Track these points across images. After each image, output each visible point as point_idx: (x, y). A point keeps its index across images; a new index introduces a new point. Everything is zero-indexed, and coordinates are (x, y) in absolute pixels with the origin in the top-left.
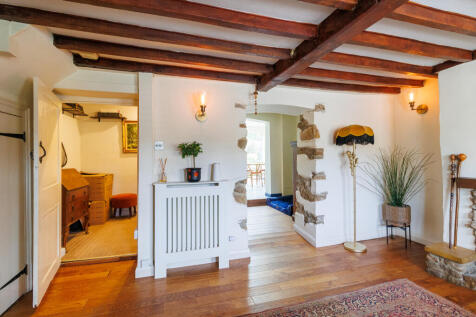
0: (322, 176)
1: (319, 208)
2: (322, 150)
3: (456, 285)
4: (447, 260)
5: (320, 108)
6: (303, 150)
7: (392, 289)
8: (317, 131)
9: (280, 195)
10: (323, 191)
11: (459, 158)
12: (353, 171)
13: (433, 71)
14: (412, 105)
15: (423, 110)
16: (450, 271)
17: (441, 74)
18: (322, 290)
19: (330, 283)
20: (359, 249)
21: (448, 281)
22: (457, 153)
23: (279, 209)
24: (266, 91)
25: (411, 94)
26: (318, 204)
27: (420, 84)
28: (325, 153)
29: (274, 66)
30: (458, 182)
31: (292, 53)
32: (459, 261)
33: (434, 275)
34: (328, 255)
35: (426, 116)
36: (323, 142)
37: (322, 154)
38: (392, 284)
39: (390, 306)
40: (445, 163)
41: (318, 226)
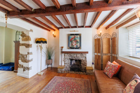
0: (31, 53)
1: (30, 64)
2: (32, 45)
3: (63, 73)
4: (61, 69)
5: (31, 31)
6: (23, 45)
7: (54, 79)
8: (30, 38)
9: (2, 64)
10: (32, 58)
11: (62, 47)
12: (41, 51)
13: (58, 28)
14: (53, 35)
15: (55, 36)
16: (62, 71)
17: (60, 29)
18: (39, 90)
19: (40, 86)
20: (42, 73)
21: (61, 73)
22: (62, 46)
23: (4, 70)
24: (11, 18)
25: (53, 32)
26: (30, 63)
27: (54, 30)
28: (32, 46)
29: (21, 11)
30: (62, 52)
31: (33, 10)
32: (63, 68)
33: (59, 73)
34: (35, 79)
35: (55, 38)
36: (32, 42)
37: (31, 46)
38: (53, 78)
39: (56, 84)
40: (60, 48)
41: (30, 71)
